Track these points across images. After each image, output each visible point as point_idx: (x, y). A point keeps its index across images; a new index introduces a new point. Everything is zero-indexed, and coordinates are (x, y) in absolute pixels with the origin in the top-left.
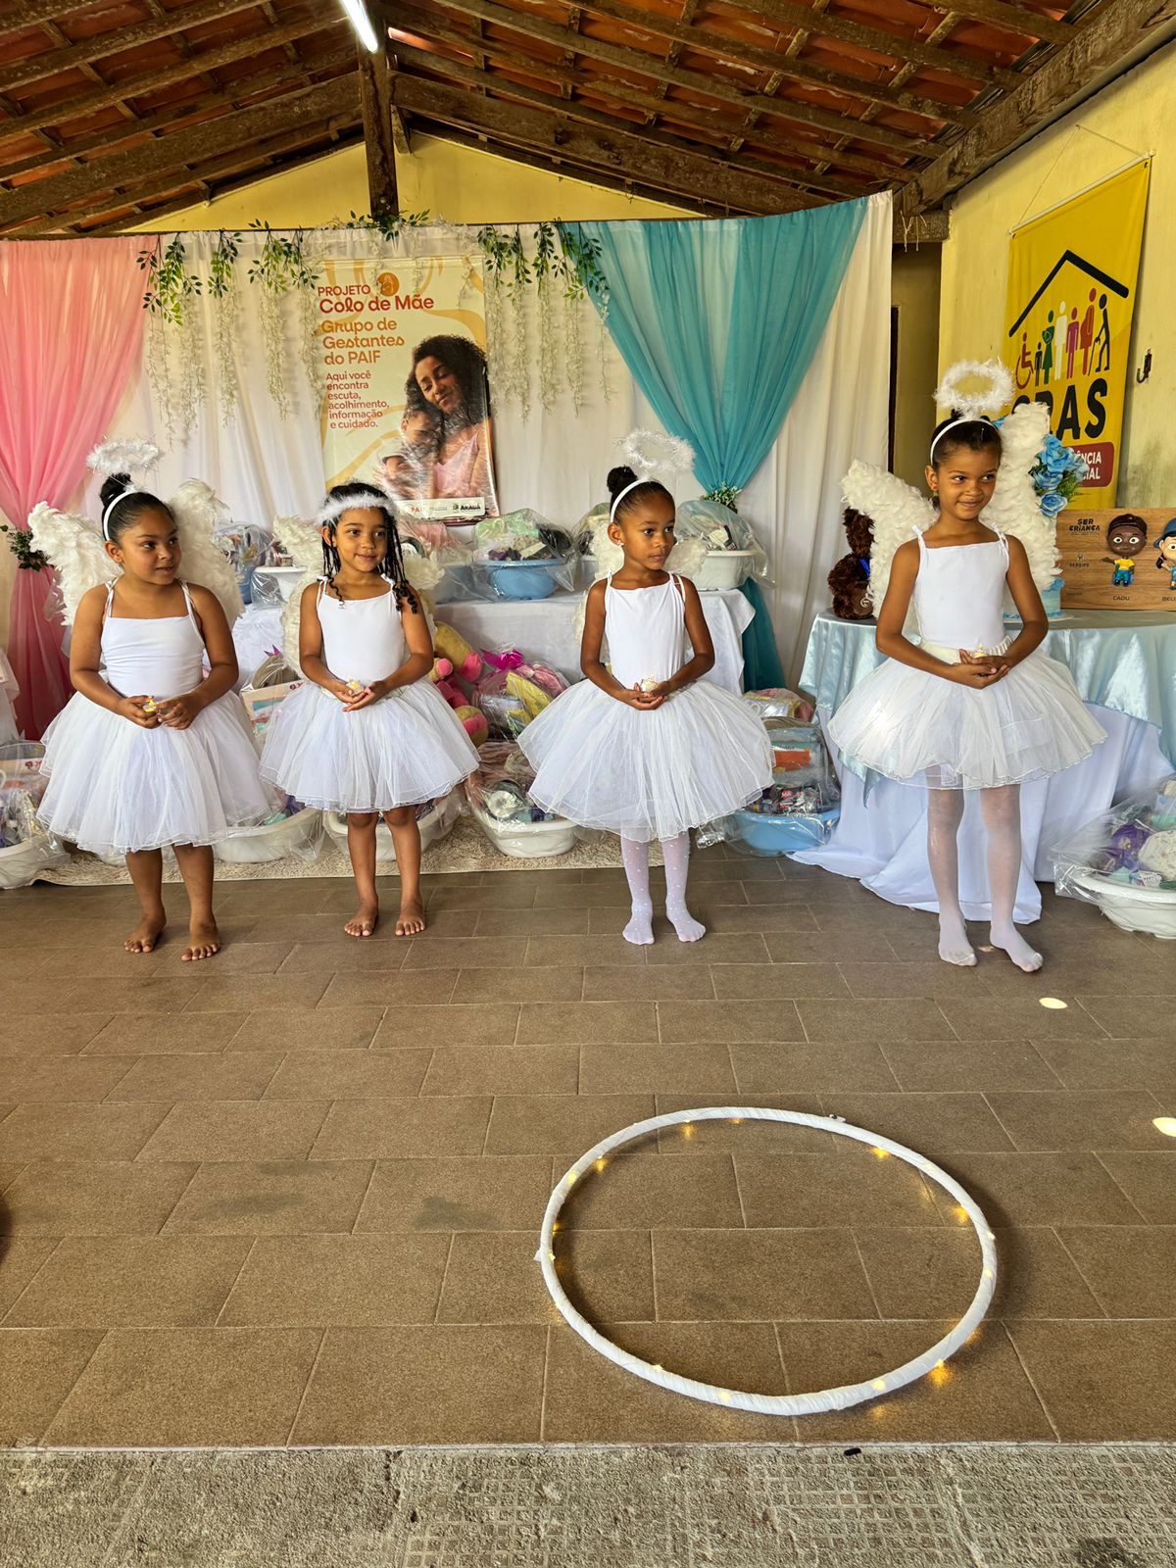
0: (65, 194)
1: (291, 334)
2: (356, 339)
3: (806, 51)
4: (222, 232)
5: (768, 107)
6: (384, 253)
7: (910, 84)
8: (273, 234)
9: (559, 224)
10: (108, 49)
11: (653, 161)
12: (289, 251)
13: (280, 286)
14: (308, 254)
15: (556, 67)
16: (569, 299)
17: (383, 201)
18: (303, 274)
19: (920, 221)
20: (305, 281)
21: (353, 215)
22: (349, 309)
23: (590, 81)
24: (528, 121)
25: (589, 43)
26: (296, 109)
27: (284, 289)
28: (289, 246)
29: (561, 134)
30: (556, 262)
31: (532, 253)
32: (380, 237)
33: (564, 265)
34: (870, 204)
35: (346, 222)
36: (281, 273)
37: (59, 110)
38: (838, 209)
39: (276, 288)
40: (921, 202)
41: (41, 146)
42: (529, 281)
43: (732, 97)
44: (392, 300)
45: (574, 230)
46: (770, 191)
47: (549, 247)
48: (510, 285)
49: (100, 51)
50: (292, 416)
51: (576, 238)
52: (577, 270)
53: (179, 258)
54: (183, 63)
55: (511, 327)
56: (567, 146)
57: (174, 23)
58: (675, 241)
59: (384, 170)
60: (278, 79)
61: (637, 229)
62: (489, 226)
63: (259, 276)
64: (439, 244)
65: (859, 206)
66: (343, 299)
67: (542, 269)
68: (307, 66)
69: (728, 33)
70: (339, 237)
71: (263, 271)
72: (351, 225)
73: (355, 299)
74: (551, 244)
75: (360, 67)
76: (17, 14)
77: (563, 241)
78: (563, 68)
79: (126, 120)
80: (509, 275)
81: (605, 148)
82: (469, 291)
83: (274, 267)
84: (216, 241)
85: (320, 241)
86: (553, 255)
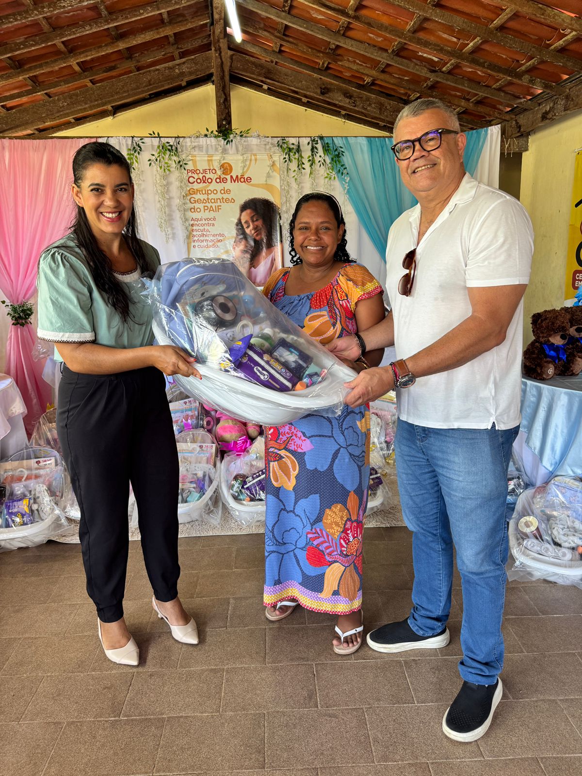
0: (42, 114)
1: (171, 195)
2: (208, 199)
4: (133, 137)
5: (443, 79)
6: (225, 151)
7: (529, 71)
8: (162, 139)
9: (321, 138)
10: (75, 34)
11: (373, 106)
12: (170, 149)
13: (167, 169)
14: (182, 151)
15: (323, 52)
16: (327, 180)
17: (224, 123)
18: (179, 162)
19: (514, 141)
20: (181, 166)
21: (208, 130)
22: (204, 182)
23: (341, 61)
24: (306, 81)
25: (348, 41)
26: (177, 71)
27: (169, 170)
28: (171, 146)
29: (324, 89)
30: (320, 159)
31: (306, 153)
32: (222, 142)
33: (324, 160)
34: (489, 132)
35: (203, 134)
36: (166, 161)
37: (41, 66)
38: (472, 134)
39: (164, 170)
40: (519, 132)
41: (26, 85)
42: (304, 169)
43: (424, 72)
44: (228, 177)
45: (330, 142)
47: (315, 150)
48: (295, 171)
49: (70, 35)
50: (171, 240)
51: (331, 145)
52: (330, 163)
54: (113, 43)
55: (294, 194)
56: (327, 95)
57: (113, 20)
58: (385, 149)
59: (225, 106)
60: (163, 53)
61: (364, 142)
62: (283, 138)
63: (154, 163)
64: (255, 147)
65: (483, 132)
66: (201, 176)
67: (312, 162)
68: (180, 46)
69: (432, 39)
70: (199, 142)
71: (156, 160)
72: (206, 136)
73: (208, 176)
74: (317, 149)
75: (213, 49)
76: (27, 12)
77: (323, 147)
78: (328, 53)
79: (76, 72)
80: (294, 165)
81: (347, 97)
82: (271, 174)
83: (163, 158)
84: (130, 142)
85: (189, 144)
86: (318, 155)
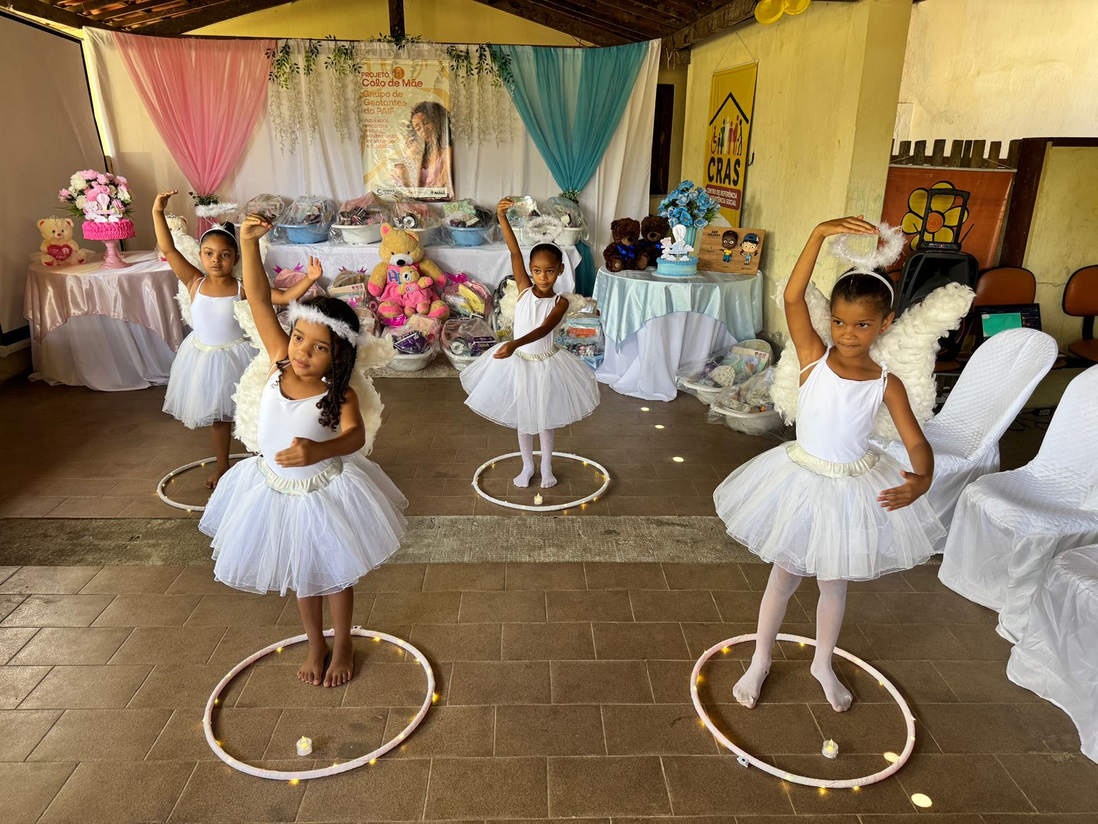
1: (347, 97)
2: (381, 101)
4: (310, 40)
6: (397, 56)
8: (338, 42)
9: (489, 45)
11: (539, 16)
12: (346, 52)
13: (342, 71)
14: (357, 54)
16: (494, 87)
17: (397, 28)
18: (354, 66)
19: (676, 54)
20: (355, 70)
21: (381, 35)
22: (378, 85)
27: (344, 73)
28: (347, 49)
30: (487, 67)
31: (475, 61)
32: (395, 47)
33: (492, 68)
34: (649, 45)
35: (377, 38)
36: (342, 65)
38: (634, 46)
39: (340, 73)
42: (473, 75)
44: (401, 81)
45: (497, 49)
46: (599, 34)
47: (484, 57)
48: (463, 77)
50: (347, 140)
51: (498, 53)
52: (498, 70)
53: (287, 53)
55: (462, 99)
58: (550, 58)
59: (398, 12)
61: (530, 50)
62: (453, 45)
63: (331, 66)
64: (426, 53)
65: (645, 46)
66: (374, 79)
67: (480, 69)
70: (373, 46)
71: (332, 63)
72: (379, 40)
73: (381, 79)
74: (485, 56)
77: (491, 55)
80: (462, 72)
82: (441, 79)
83: (339, 61)
84: (308, 45)
85: (363, 48)
86: (486, 62)
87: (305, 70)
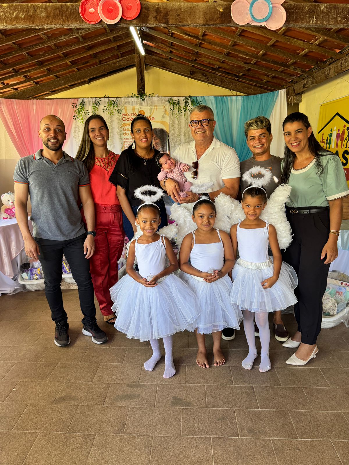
0: (52, 87)
1: (113, 126)
3: (264, 55)
4: (95, 98)
5: (252, 67)
6: (141, 104)
7: (294, 64)
8: (110, 99)
9: (190, 97)
10: (67, 50)
11: (218, 80)
12: (114, 104)
14: (120, 104)
15: (191, 54)
17: (141, 90)
18: (118, 110)
19: (294, 98)
20: (119, 112)
21: (133, 94)
23: (201, 57)
24: (183, 68)
25: (202, 49)
26: (118, 64)
27: (113, 114)
28: (114, 102)
29: (192, 72)
30: (190, 108)
31: (183, 105)
32: (140, 100)
34: (279, 92)
35: (130, 96)
36: (112, 110)
37: (51, 64)
38: (270, 94)
40: (294, 93)
41: (45, 72)
42: (182, 113)
43: (242, 64)
45: (194, 98)
46: (251, 88)
47: (187, 103)
48: (176, 114)
49: (65, 50)
51: (195, 101)
53: (83, 105)
54: (86, 51)
55: (176, 126)
56: (194, 75)
57: (85, 43)
58: (224, 102)
59: (142, 81)
60: (112, 54)
61: (213, 99)
62: (171, 97)
63: (106, 111)
64: (156, 102)
65: (276, 93)
66: (129, 117)
67: (185, 109)
68: (120, 51)
69: (242, 49)
70: (128, 100)
71: (107, 109)
72: (132, 96)
74: (188, 102)
75: (136, 53)
76: (44, 42)
77: (191, 102)
78: (193, 54)
79: (69, 65)
80: (176, 111)
81: (204, 76)
82: (165, 116)
83: (110, 108)
84: (94, 100)
85: (123, 101)
86: (189, 106)
87: (92, 113)
